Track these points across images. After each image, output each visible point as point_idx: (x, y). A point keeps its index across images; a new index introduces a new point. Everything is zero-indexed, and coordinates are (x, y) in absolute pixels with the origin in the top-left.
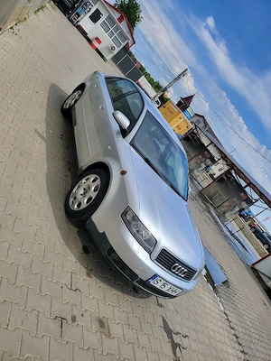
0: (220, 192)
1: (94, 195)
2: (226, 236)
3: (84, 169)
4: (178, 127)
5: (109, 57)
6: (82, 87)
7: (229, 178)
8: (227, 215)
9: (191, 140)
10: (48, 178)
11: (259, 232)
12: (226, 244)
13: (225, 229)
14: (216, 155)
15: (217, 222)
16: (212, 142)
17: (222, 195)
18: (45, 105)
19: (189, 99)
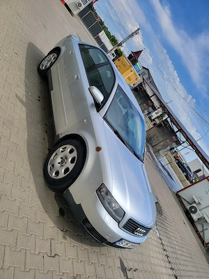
0: (158, 134)
1: (71, 167)
2: (160, 171)
3: (61, 137)
4: (129, 79)
5: (76, 12)
6: (57, 50)
7: (165, 125)
8: (161, 152)
9: (139, 91)
10: (28, 145)
11: (181, 163)
12: (160, 177)
13: (159, 164)
14: (156, 104)
15: (154, 159)
16: (155, 94)
17: (159, 137)
18: (23, 66)
19: (138, 53)
